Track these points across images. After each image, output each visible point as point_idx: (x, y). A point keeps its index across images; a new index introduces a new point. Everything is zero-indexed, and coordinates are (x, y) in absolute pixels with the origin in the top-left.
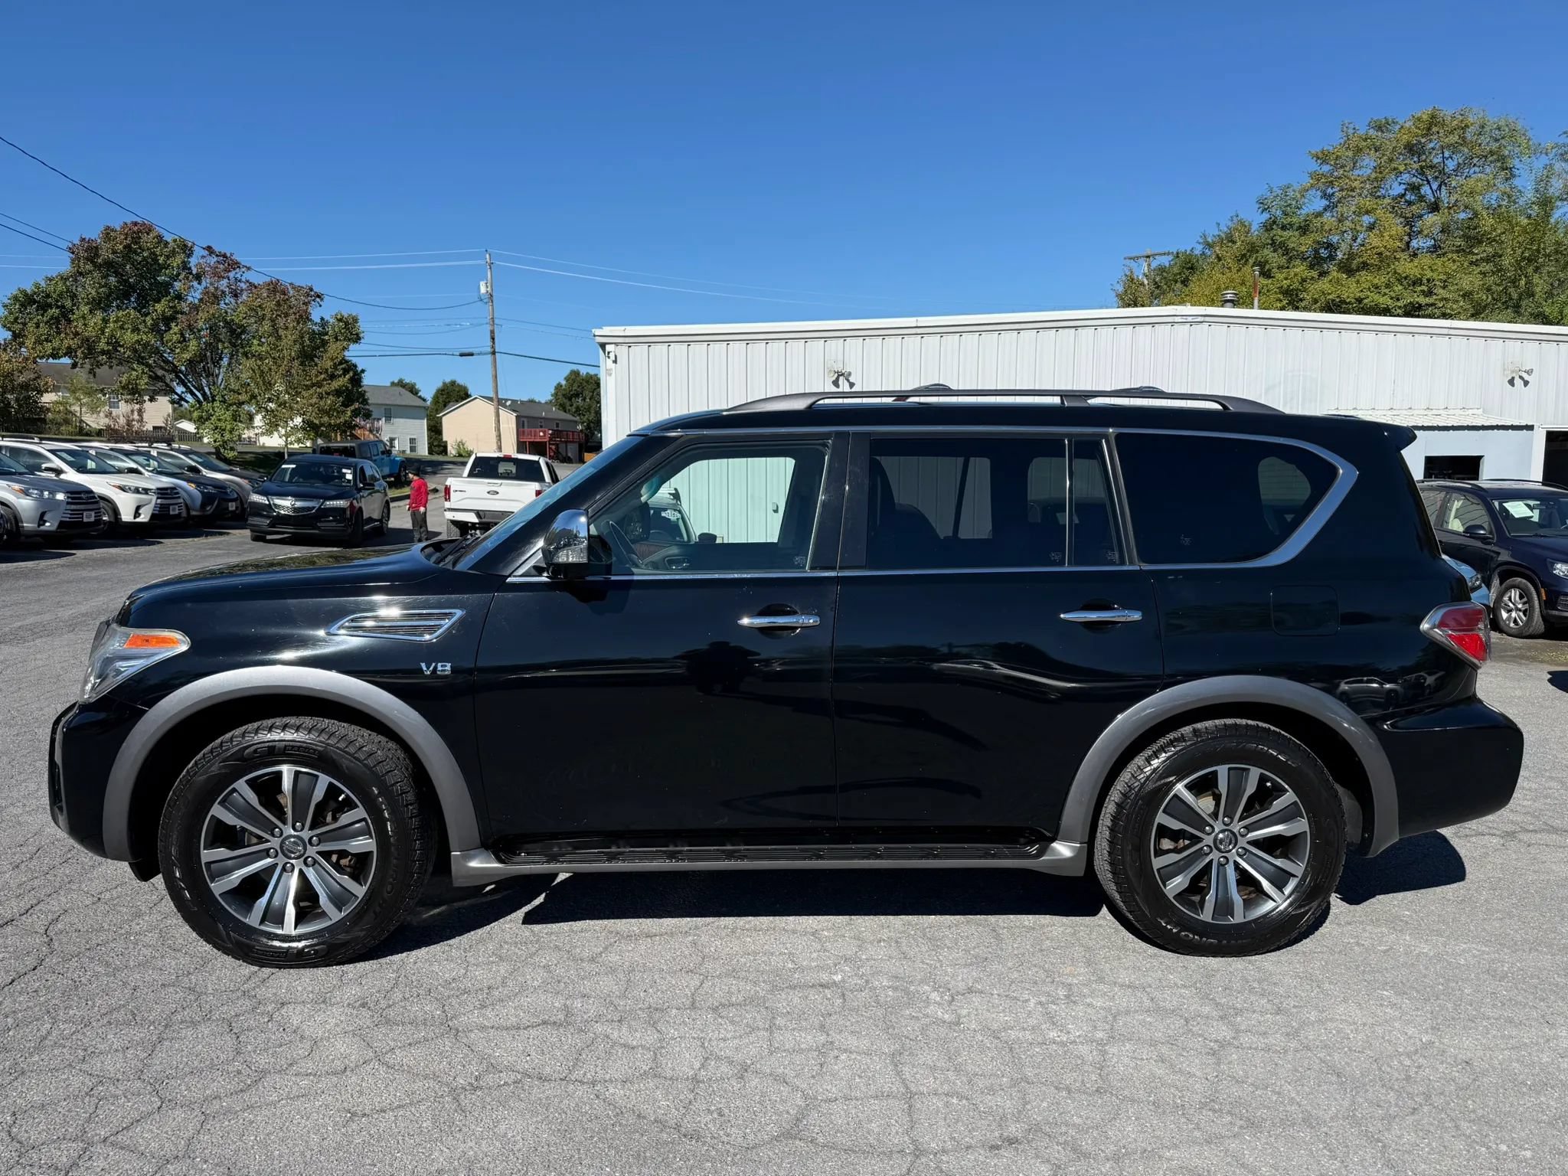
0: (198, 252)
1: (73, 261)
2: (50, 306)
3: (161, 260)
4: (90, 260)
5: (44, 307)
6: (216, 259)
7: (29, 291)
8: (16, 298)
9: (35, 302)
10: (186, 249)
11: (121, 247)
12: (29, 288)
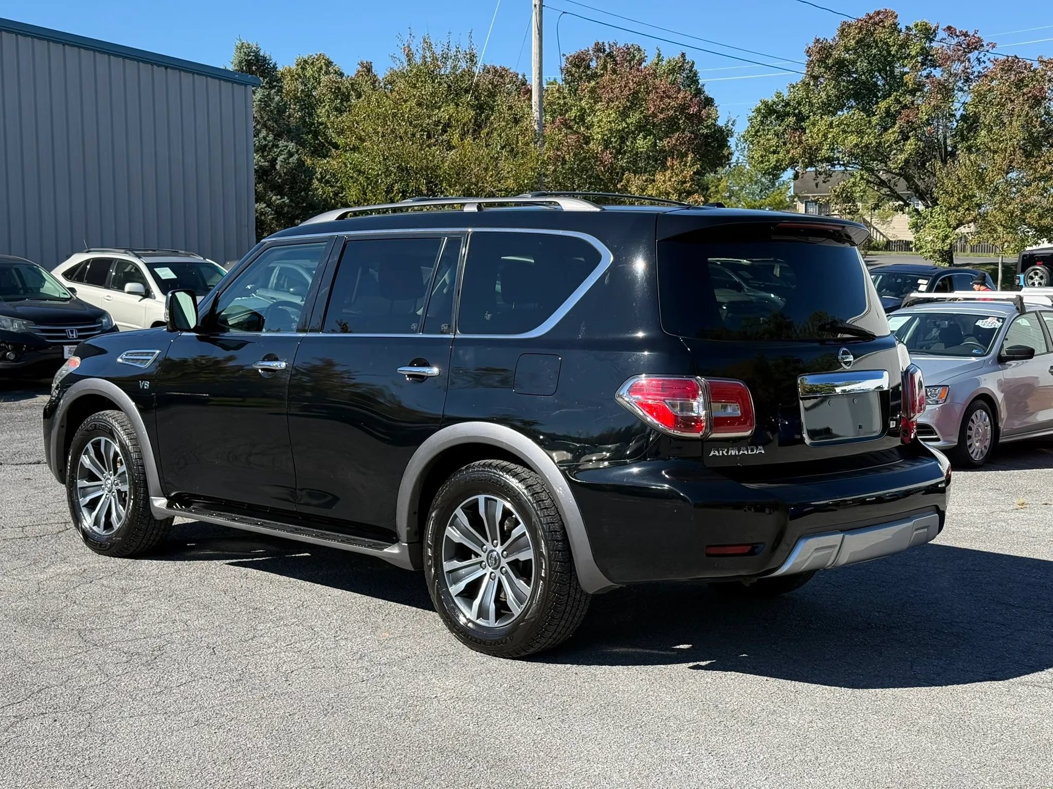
0: (941, 34)
1: (808, 66)
2: (788, 114)
3: (893, 50)
4: (822, 61)
5: (781, 117)
6: (956, 40)
7: (770, 103)
8: (758, 110)
9: (775, 112)
10: (928, 33)
11: (853, 42)
12: (770, 98)
